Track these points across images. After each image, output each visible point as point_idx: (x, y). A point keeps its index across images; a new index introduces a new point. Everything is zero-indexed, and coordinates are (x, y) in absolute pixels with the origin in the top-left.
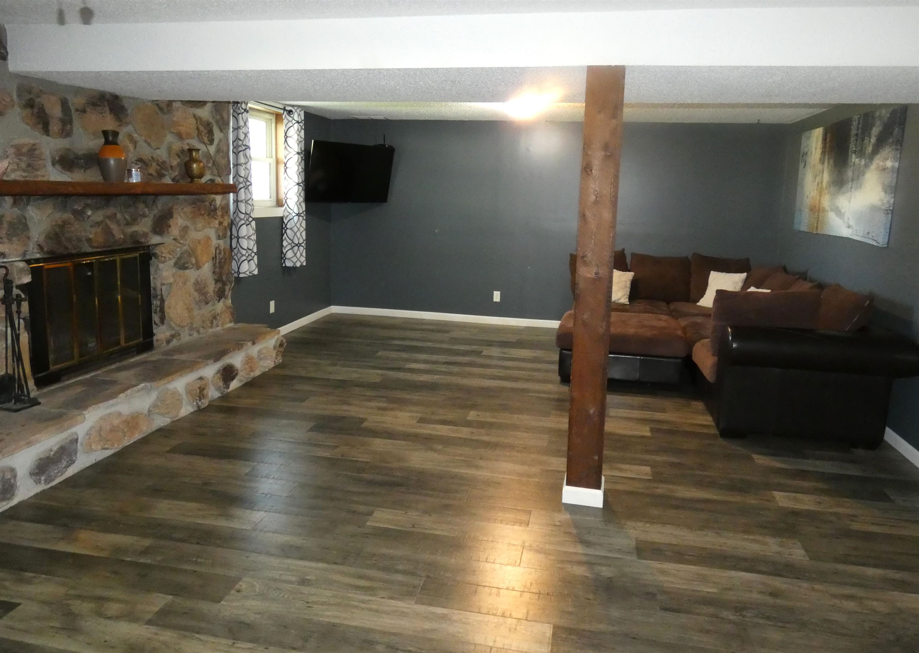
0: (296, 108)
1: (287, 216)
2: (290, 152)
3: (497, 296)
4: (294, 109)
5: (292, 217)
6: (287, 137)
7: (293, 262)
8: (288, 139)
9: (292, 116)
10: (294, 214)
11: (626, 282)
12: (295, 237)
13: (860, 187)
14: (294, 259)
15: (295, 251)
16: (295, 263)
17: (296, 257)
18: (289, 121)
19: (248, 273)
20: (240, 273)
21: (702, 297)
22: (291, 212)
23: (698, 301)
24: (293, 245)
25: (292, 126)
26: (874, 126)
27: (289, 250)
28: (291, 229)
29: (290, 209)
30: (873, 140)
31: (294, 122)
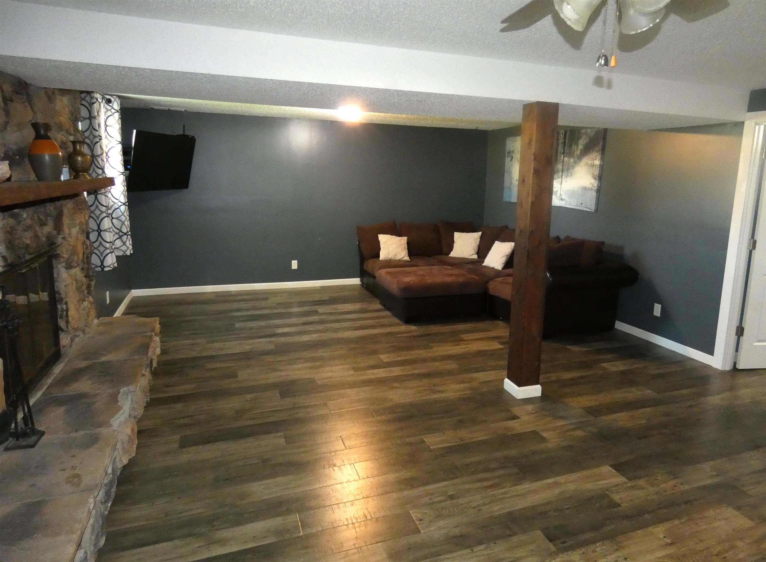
0: (115, 97)
1: (112, 206)
2: (111, 142)
3: (295, 264)
4: (113, 98)
5: (118, 207)
6: (107, 126)
7: (122, 251)
8: (108, 128)
9: (111, 105)
10: (120, 204)
11: (404, 244)
12: (124, 226)
13: (571, 175)
14: (124, 248)
15: (125, 240)
16: (124, 252)
17: (126, 245)
18: (108, 110)
19: (112, 266)
20: (104, 267)
21: (452, 250)
22: (116, 201)
23: (450, 254)
24: (121, 234)
25: (111, 115)
26: (581, 138)
27: (117, 239)
28: (117, 218)
29: (115, 198)
30: (580, 147)
31: (113, 111)
